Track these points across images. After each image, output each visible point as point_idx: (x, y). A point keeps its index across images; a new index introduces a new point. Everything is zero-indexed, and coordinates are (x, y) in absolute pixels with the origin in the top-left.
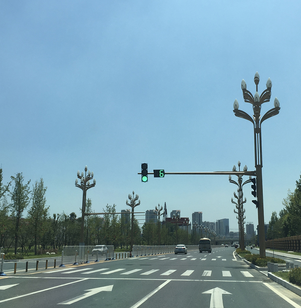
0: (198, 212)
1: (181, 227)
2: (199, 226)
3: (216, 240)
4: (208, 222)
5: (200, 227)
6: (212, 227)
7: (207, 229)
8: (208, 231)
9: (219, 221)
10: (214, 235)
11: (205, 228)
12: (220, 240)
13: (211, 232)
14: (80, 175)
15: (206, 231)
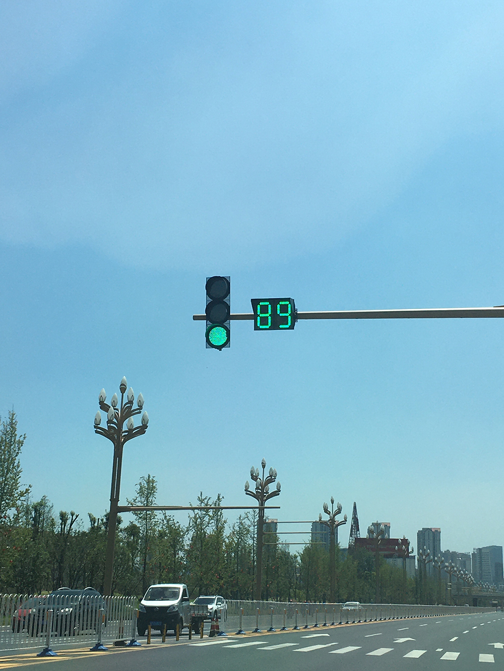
0: (430, 529)
1: (390, 561)
2: (434, 558)
3: (474, 593)
4: (454, 553)
5: (435, 561)
6: (464, 564)
7: (453, 567)
8: (456, 571)
9: (480, 549)
10: (469, 583)
11: (447, 564)
12: (484, 594)
13: (462, 575)
14: (108, 402)
15: (449, 572)
